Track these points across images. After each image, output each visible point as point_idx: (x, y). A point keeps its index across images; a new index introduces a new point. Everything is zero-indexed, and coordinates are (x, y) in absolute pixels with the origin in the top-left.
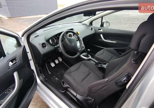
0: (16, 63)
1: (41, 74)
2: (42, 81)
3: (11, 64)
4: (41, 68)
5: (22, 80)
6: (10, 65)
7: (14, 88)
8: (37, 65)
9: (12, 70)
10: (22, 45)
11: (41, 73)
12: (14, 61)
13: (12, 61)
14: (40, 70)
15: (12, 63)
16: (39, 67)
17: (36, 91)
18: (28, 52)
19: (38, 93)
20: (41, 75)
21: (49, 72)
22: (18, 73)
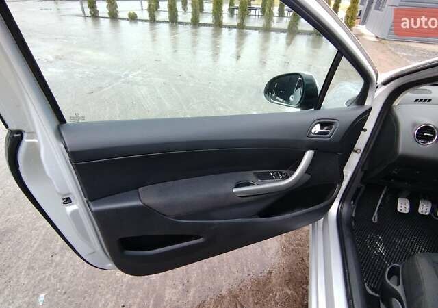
0: (327, 133)
1: (352, 202)
2: (341, 218)
3: (317, 128)
4: (364, 187)
5: (308, 176)
6: (313, 131)
7: (287, 177)
8: (360, 174)
9: (310, 141)
10: (366, 104)
11: (354, 199)
12: (326, 128)
13: (323, 125)
14: (358, 190)
15: (321, 129)
16: (362, 181)
17: (311, 225)
18: (365, 130)
19: (311, 232)
20: (350, 204)
21: (375, 214)
22: (314, 155)
